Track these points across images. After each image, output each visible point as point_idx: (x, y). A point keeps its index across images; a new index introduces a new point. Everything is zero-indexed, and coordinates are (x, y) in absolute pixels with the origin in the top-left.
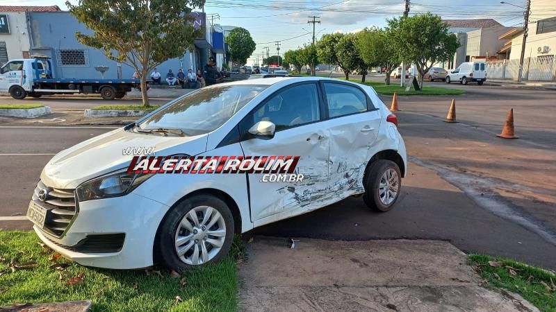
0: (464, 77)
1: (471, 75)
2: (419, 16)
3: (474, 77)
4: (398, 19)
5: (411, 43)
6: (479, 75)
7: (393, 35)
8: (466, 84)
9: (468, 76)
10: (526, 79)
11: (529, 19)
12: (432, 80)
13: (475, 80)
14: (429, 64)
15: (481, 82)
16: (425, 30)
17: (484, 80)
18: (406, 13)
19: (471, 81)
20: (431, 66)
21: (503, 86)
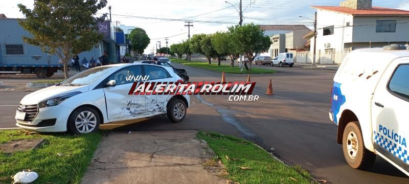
0: (281, 62)
1: (285, 61)
2: (246, 25)
3: (287, 62)
4: (235, 27)
5: (242, 41)
6: (289, 61)
7: (231, 36)
8: (282, 67)
9: (283, 62)
10: (319, 63)
11: (317, 26)
12: (264, 64)
13: (287, 64)
14: (254, 54)
15: (291, 65)
16: (249, 34)
17: (293, 64)
18: (240, 23)
19: (284, 64)
20: (256, 56)
21: (304, 67)
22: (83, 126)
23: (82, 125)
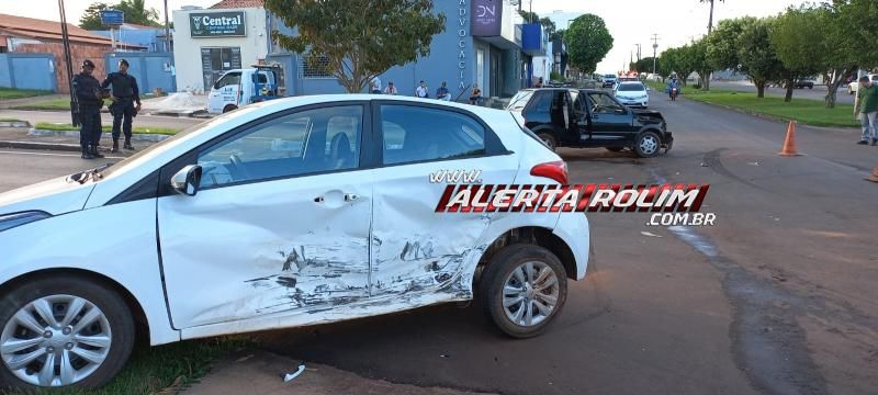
22: (44, 356)
23: (42, 351)
